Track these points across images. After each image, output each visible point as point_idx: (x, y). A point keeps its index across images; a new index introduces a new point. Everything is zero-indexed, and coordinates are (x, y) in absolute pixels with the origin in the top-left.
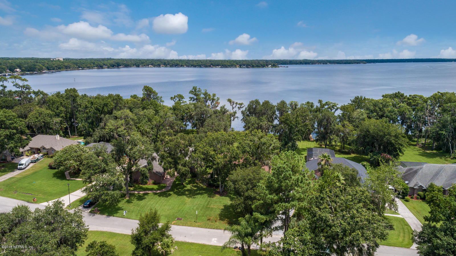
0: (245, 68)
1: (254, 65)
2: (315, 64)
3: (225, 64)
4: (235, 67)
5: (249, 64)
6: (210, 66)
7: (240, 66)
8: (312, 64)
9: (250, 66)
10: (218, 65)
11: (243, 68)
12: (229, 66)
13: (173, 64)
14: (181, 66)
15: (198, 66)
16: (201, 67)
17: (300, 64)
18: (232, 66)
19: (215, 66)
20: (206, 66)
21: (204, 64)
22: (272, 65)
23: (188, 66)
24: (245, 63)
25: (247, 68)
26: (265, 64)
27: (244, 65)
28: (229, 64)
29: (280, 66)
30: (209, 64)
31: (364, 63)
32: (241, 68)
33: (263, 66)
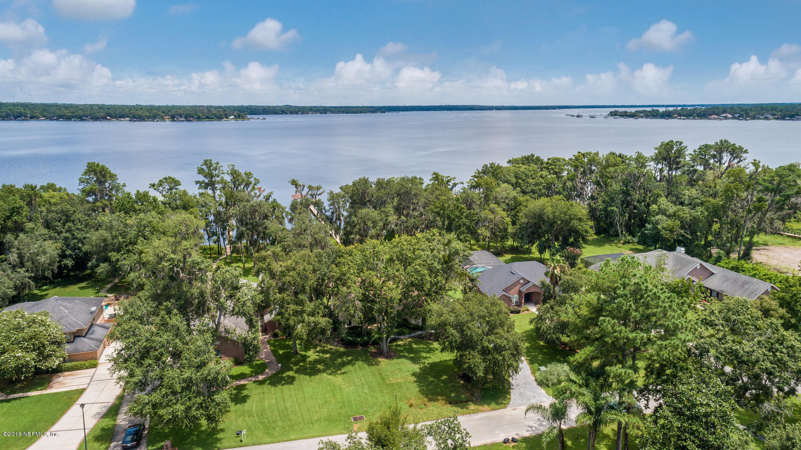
0: (182, 121)
1: (200, 115)
2: (307, 113)
3: (140, 114)
4: (162, 119)
5: (192, 113)
6: (104, 118)
7: (173, 118)
8: (302, 114)
9: (192, 117)
10: (123, 116)
11: (180, 121)
12: (148, 118)
13: (10, 112)
14: (32, 118)
15: (76, 117)
16: (83, 120)
17: (282, 114)
18: (155, 118)
19: (116, 117)
20: (96, 119)
21: (90, 115)
22: (235, 116)
23: (50, 118)
24: (180, 111)
25: (188, 121)
26: (222, 113)
27: (181, 116)
28: (148, 114)
29: (249, 116)
30: (102, 114)
31: (382, 112)
32: (174, 121)
33: (219, 118)
